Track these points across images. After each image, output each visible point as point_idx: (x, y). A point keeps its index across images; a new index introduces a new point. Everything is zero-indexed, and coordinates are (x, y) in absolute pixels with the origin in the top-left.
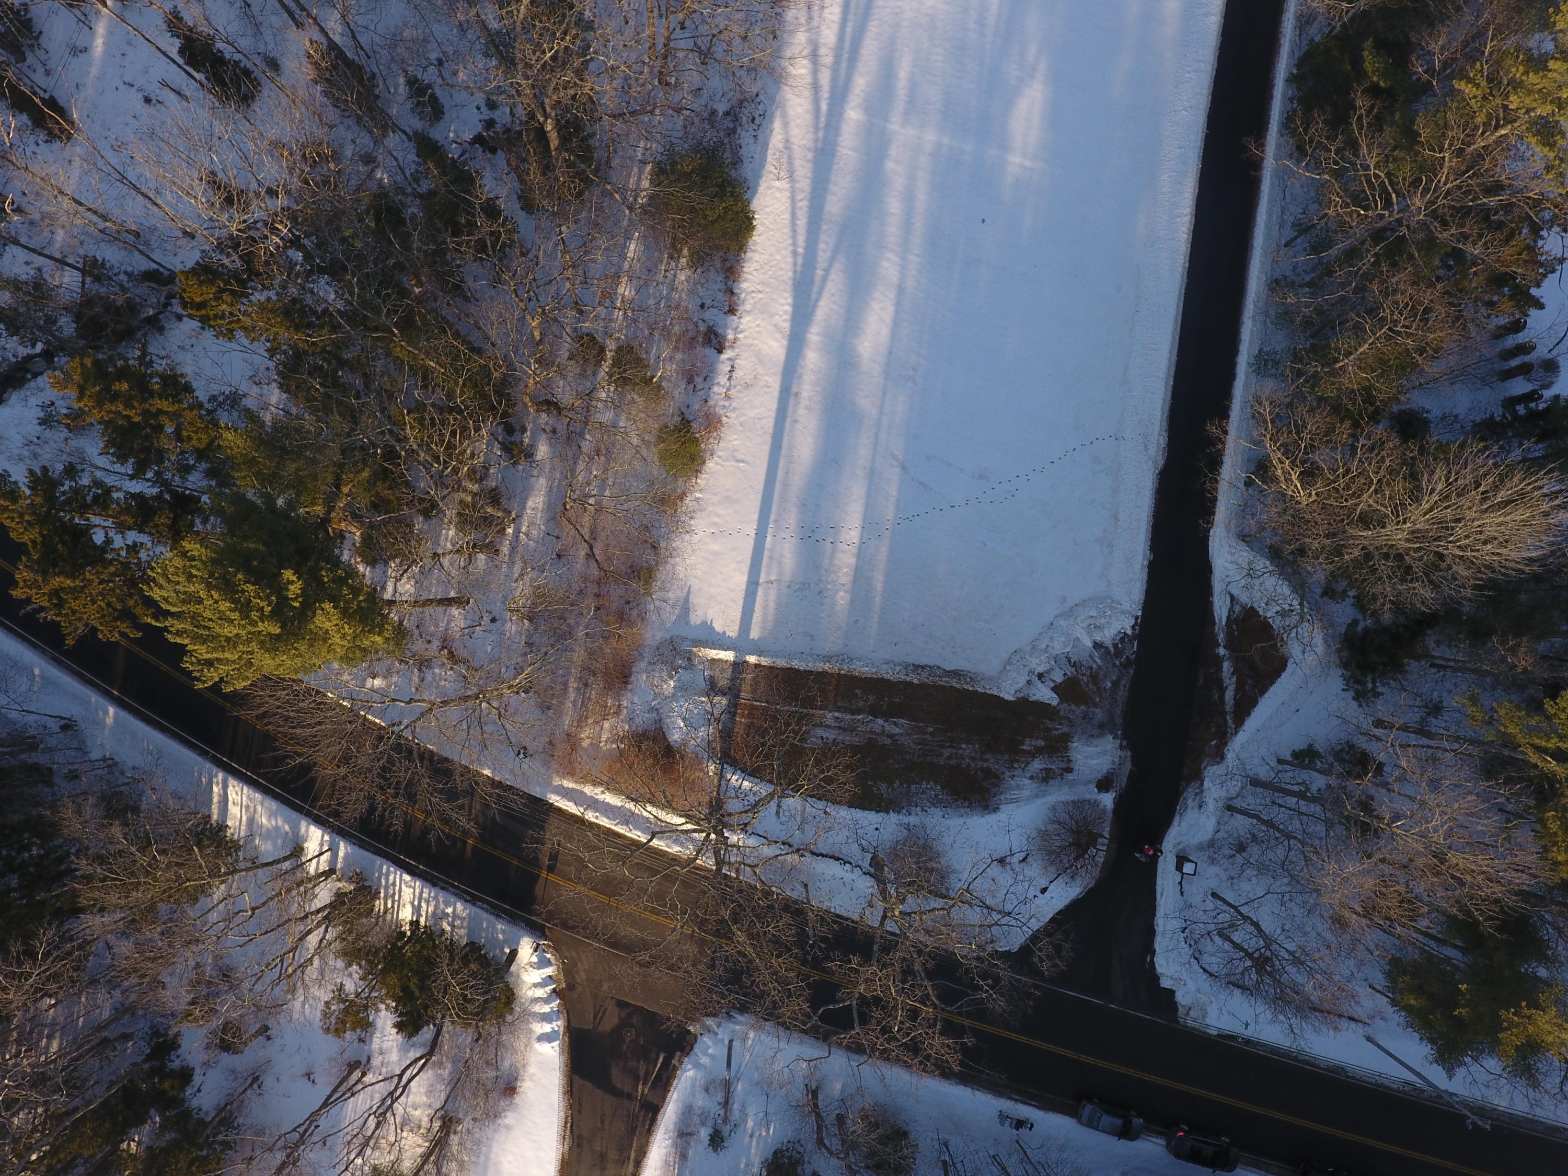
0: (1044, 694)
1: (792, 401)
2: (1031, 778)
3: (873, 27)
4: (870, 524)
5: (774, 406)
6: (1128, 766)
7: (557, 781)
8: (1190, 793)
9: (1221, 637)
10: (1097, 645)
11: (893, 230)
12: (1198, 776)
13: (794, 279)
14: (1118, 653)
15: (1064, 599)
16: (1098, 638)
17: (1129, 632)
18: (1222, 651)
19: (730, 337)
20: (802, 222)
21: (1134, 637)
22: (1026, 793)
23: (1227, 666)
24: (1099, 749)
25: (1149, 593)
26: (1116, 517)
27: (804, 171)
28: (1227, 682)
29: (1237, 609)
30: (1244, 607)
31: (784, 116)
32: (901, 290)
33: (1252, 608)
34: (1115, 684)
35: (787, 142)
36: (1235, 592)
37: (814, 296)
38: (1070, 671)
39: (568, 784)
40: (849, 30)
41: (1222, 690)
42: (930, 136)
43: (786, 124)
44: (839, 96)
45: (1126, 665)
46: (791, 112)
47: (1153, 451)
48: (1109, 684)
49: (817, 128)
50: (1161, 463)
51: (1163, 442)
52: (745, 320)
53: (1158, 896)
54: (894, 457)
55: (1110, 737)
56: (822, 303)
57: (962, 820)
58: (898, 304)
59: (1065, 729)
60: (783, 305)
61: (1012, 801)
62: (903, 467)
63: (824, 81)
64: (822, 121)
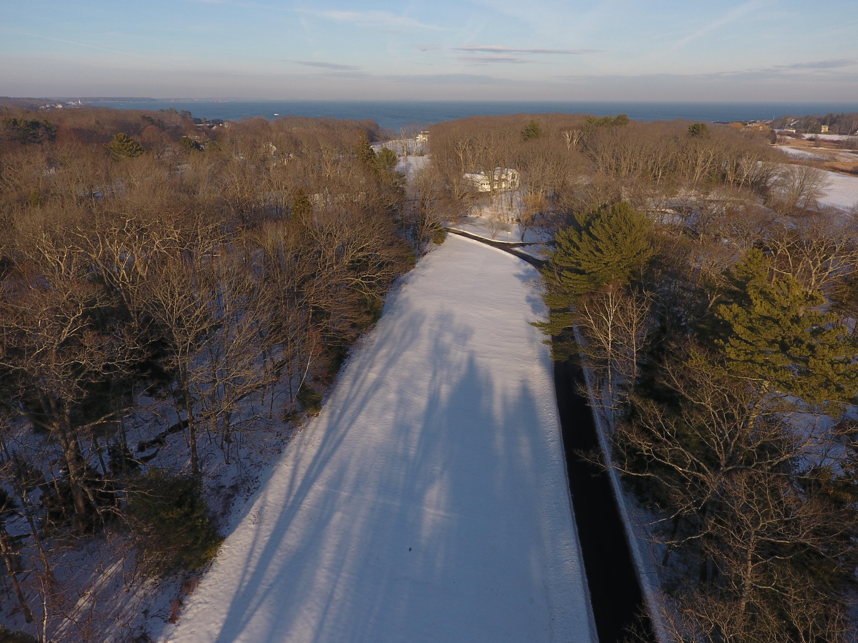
27: (268, 527)
52: (181, 628)
63: (302, 471)
64: (294, 492)
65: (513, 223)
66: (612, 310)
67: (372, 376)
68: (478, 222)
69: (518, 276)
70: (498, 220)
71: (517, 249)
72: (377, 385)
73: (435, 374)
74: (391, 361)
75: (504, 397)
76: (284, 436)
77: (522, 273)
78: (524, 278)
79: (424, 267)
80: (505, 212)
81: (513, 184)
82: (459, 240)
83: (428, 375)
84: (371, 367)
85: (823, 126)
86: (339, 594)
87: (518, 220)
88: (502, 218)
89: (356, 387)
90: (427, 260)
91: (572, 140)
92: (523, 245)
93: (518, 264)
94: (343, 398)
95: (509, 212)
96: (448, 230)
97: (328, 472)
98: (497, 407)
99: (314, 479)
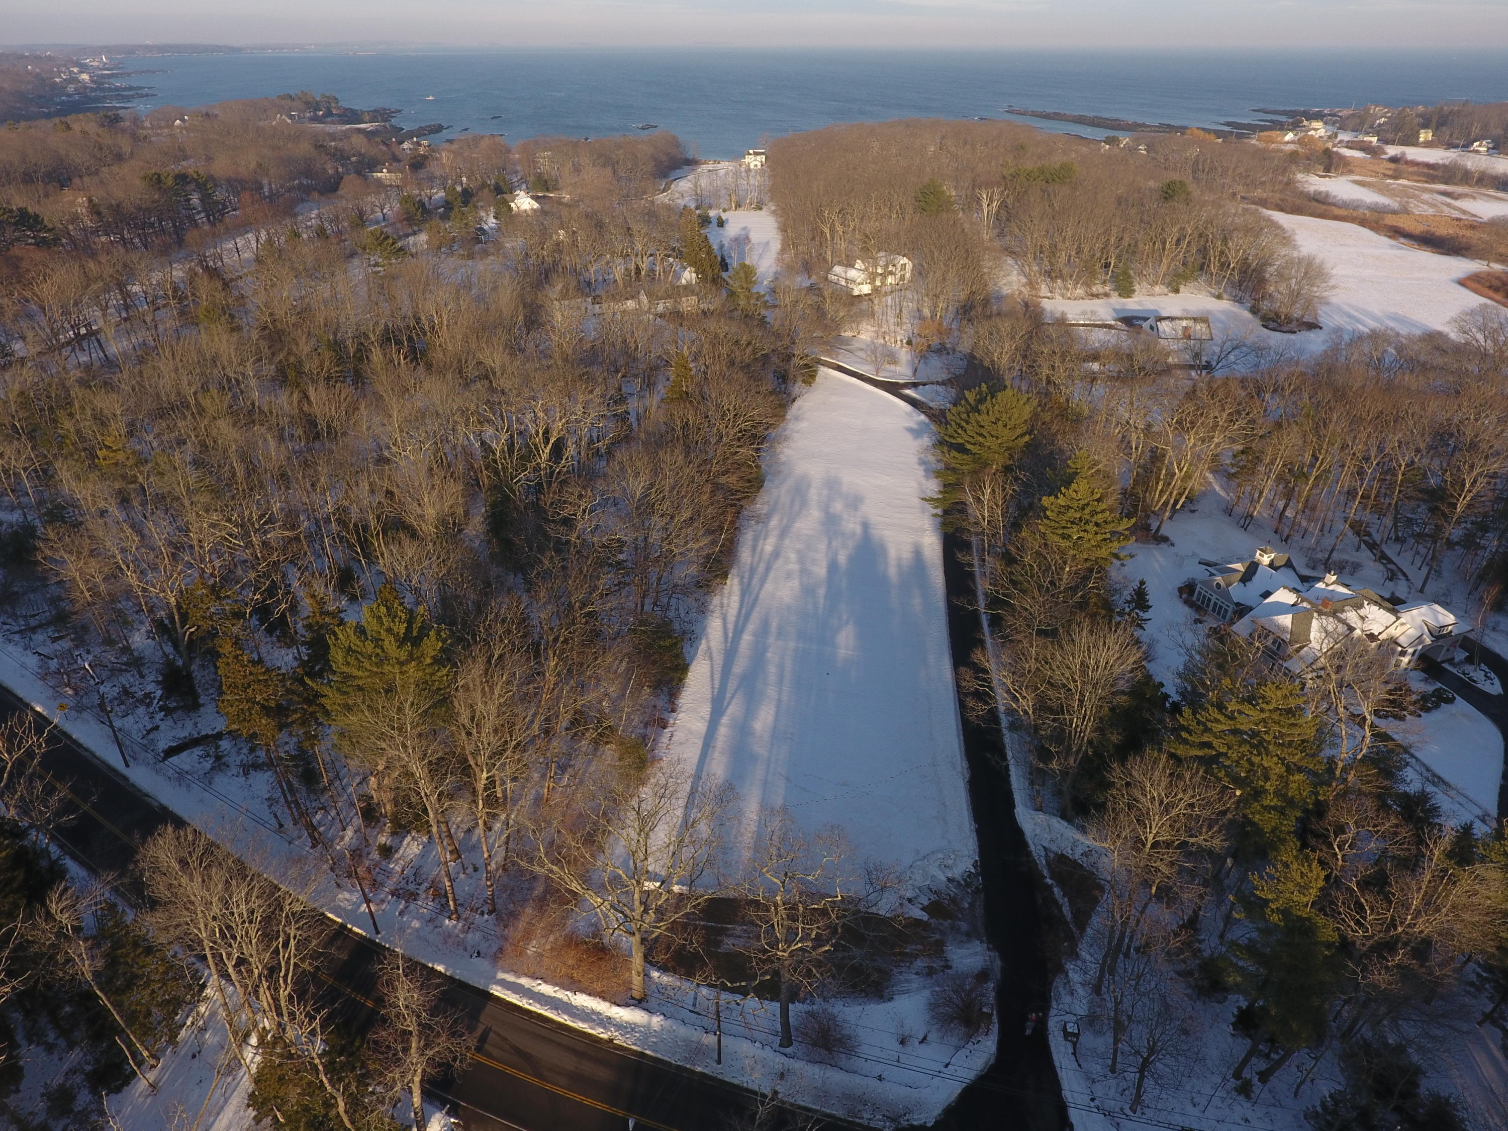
0: (917, 913)
1: (710, 750)
2: (917, 974)
3: (757, 609)
4: (765, 808)
5: (698, 752)
6: (998, 963)
7: (501, 975)
8: (1058, 983)
9: (1045, 872)
10: (949, 880)
11: (772, 677)
12: (1060, 969)
13: (713, 699)
14: (968, 885)
15: (918, 852)
16: (950, 875)
17: (973, 870)
18: (1049, 881)
19: (671, 721)
20: (717, 677)
21: (976, 875)
22: (915, 986)
23: (1056, 890)
24: (970, 951)
25: (981, 847)
26: (944, 804)
27: (719, 659)
28: (1061, 902)
29: (1052, 855)
30: (1056, 854)
31: (707, 638)
32: (779, 701)
33: (1062, 855)
34: (972, 905)
35: (709, 648)
36: (1046, 845)
37: (725, 704)
38: (934, 897)
39: (510, 978)
40: (744, 611)
41: (1060, 908)
42: (792, 644)
43: (708, 641)
44: (739, 632)
45: (977, 891)
46: (711, 637)
47: (959, 769)
48: (967, 905)
49: (726, 642)
50: (967, 776)
51: (965, 764)
52: (681, 715)
53: (1058, 1070)
54: (780, 774)
55: (978, 942)
56: (731, 707)
57: (861, 1008)
58: (778, 707)
59: (938, 937)
60: (706, 710)
61: (903, 992)
62: (788, 779)
63: (730, 627)
64: (730, 640)
65: (902, 347)
66: (988, 491)
67: (768, 547)
68: (856, 345)
69: (910, 430)
70: (882, 341)
71: (908, 392)
72: (776, 554)
73: (830, 543)
74: (784, 533)
75: (899, 559)
76: (702, 600)
77: (914, 426)
78: (916, 433)
79: (797, 418)
80: (892, 327)
81: (902, 278)
82: (834, 378)
83: (823, 546)
84: (765, 539)
85: (1422, 131)
86: (785, 698)
87: (909, 343)
88: (887, 338)
89: (757, 556)
90: (799, 409)
91: (991, 201)
92: (914, 385)
93: (909, 414)
94: (748, 567)
95: (898, 329)
96: (820, 362)
97: (751, 627)
98: (892, 571)
99: (742, 632)
